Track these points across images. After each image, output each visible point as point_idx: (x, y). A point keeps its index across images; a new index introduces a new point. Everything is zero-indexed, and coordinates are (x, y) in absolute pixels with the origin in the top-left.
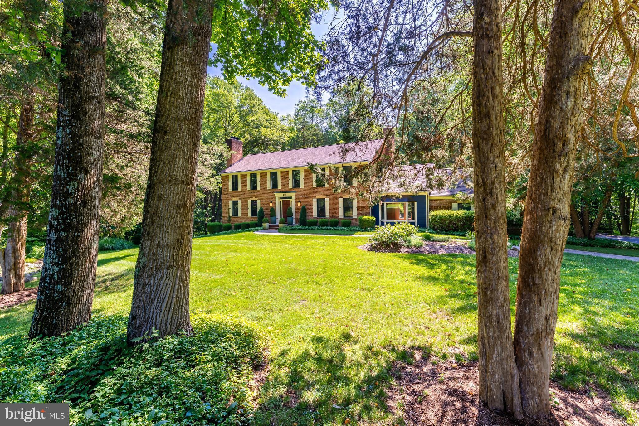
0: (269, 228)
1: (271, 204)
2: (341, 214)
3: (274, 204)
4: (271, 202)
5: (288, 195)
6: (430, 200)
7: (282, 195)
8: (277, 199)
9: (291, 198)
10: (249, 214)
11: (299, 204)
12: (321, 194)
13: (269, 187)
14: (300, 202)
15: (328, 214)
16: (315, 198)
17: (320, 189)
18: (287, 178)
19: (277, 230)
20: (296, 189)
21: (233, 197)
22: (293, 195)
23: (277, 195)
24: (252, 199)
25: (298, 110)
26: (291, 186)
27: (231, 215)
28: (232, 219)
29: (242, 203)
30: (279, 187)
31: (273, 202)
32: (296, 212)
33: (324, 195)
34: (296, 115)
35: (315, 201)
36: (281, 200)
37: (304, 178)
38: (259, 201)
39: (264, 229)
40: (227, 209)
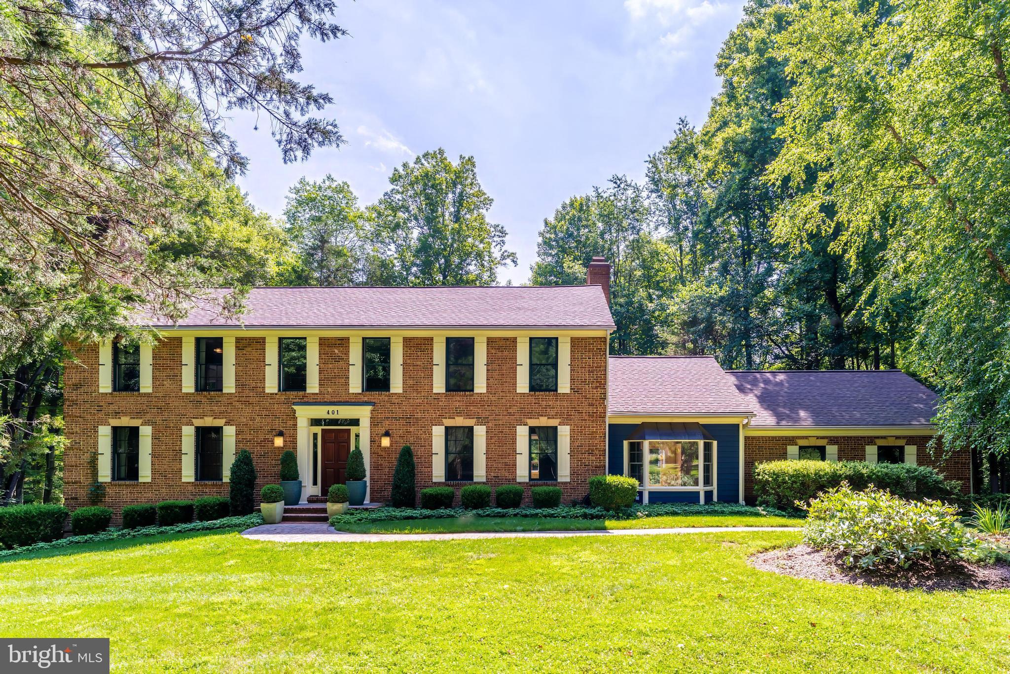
0: (285, 519)
1: (279, 442)
2: (522, 472)
3: (292, 441)
4: (281, 434)
5: (345, 412)
6: (747, 438)
7: (321, 412)
8: (302, 423)
9: (355, 422)
10: (188, 473)
11: (386, 442)
12: (459, 414)
13: (272, 384)
14: (387, 434)
15: (480, 472)
16: (440, 424)
17: (458, 399)
18: (344, 359)
19: (325, 526)
20: (375, 396)
21: (117, 414)
22: (363, 413)
23: (304, 414)
24: (199, 423)
25: (300, 203)
26: (355, 384)
27: (105, 473)
28: (110, 491)
29: (155, 437)
30: (313, 385)
31: (289, 432)
32: (375, 467)
33: (468, 416)
34: (292, 217)
35: (438, 433)
36: (318, 430)
37: (405, 364)
38: (230, 433)
39: (267, 521)
40: (87, 457)
